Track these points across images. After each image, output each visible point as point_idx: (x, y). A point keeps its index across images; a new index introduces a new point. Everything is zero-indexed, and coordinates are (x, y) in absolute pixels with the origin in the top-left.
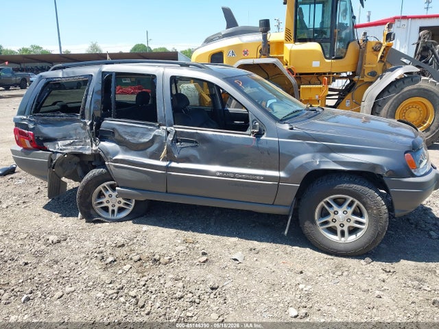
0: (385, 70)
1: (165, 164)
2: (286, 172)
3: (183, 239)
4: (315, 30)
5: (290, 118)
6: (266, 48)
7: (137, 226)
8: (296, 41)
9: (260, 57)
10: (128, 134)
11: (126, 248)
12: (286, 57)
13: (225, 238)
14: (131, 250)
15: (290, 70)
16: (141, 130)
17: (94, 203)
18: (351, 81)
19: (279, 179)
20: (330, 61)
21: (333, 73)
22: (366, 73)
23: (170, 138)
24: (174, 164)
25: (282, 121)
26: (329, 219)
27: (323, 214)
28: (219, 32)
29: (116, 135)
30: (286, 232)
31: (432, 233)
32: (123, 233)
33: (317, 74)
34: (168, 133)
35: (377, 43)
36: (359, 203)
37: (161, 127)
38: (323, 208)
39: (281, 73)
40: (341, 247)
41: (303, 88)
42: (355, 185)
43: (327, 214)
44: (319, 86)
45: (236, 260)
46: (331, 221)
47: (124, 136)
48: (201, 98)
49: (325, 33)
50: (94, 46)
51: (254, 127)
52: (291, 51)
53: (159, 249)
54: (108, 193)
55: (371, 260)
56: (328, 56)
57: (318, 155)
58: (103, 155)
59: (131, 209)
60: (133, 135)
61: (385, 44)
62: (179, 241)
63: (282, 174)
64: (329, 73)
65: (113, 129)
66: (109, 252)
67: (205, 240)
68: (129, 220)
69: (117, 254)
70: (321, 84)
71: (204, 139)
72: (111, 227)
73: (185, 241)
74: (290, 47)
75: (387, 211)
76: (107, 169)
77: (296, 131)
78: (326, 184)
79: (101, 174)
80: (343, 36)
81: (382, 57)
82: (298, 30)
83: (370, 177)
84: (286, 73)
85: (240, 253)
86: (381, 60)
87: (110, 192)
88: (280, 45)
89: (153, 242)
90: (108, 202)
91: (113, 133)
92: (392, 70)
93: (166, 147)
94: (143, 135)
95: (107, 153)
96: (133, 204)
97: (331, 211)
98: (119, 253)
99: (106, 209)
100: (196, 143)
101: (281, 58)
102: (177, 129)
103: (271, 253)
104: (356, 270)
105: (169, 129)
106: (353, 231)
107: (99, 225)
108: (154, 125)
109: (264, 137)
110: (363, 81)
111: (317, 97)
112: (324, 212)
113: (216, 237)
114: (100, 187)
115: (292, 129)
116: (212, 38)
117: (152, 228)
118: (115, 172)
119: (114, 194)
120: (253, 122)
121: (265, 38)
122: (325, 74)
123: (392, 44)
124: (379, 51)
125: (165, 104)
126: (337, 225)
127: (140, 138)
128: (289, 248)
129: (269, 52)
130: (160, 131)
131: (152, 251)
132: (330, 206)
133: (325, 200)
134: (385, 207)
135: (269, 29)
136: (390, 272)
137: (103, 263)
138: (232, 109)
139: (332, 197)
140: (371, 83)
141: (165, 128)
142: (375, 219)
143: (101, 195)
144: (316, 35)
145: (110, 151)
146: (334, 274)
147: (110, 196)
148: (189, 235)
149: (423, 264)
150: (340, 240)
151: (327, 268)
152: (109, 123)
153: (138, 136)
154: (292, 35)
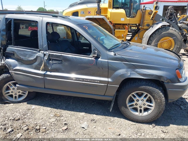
0: (153, 24)
1: (43, 72)
2: (112, 79)
3: (54, 114)
4: (122, 3)
5: (114, 48)
6: (99, 11)
7: (29, 105)
8: (113, 8)
9: (96, 15)
10: (22, 55)
11: (20, 121)
12: (109, 15)
13: (78, 113)
14: (23, 123)
15: (110, 22)
16: (30, 53)
17: (4, 93)
18: (138, 28)
19: (108, 82)
20: (129, 18)
21: (130, 24)
22: (145, 25)
23: (46, 58)
24: (48, 73)
25: (110, 50)
26: (134, 103)
27: (130, 101)
28: (76, 2)
29: (15, 55)
30: (111, 110)
31: (182, 107)
32: (21, 110)
33: (123, 24)
34: (45, 55)
35: (150, 11)
36: (150, 96)
37: (41, 52)
38: (131, 98)
39: (106, 23)
40: (140, 119)
41: (116, 31)
42: (149, 87)
43: (133, 101)
44: (124, 30)
45: (83, 128)
46: (135, 104)
47: (20, 56)
48: (67, 34)
49: (127, 5)
50: (19, 8)
51: (94, 53)
52: (111, 13)
53: (40, 121)
54: (12, 88)
55: (155, 125)
56: (128, 16)
57: (129, 70)
58: (8, 67)
59: (26, 95)
60: (25, 55)
61: (154, 11)
62: (52, 116)
63: (110, 80)
64: (128, 24)
65: (13, 52)
66: (10, 123)
67: (66, 114)
68: (25, 102)
69: (15, 125)
70: (124, 29)
71: (66, 59)
72: (14, 107)
73: (55, 116)
74: (111, 11)
75: (165, 100)
76: (11, 75)
77: (118, 56)
78: (133, 85)
79: (7, 77)
80: (135, 7)
81: (152, 17)
82: (114, 3)
83: (157, 82)
84: (109, 23)
85: (86, 122)
86: (152, 19)
87: (13, 87)
88: (106, 9)
89: (37, 116)
90: (12, 92)
91: (14, 54)
92: (157, 24)
93: (43, 63)
94: (31, 56)
95: (10, 65)
96: (27, 93)
97: (135, 100)
98: (16, 124)
99: (11, 96)
100: (61, 61)
101: (106, 16)
102: (50, 53)
103: (103, 122)
104: (148, 132)
105: (45, 53)
106: (146, 110)
107: (7, 105)
108: (37, 51)
109: (100, 59)
110: (143, 28)
111: (123, 35)
112: (131, 100)
113: (73, 112)
114: (7, 84)
115: (115, 55)
116: (73, 4)
117: (37, 107)
118: (15, 76)
119: (16, 88)
120: (94, 50)
121: (99, 6)
122: (126, 24)
123: (158, 11)
124: (151, 14)
125: (43, 38)
126: (138, 107)
127: (29, 57)
128: (112, 119)
129: (100, 13)
130: (40, 54)
131: (36, 123)
132: (135, 97)
133: (132, 94)
134: (164, 98)
135: (101, 2)
136: (165, 132)
137: (5, 133)
138: (82, 41)
139: (136, 92)
140: (147, 29)
141: (43, 52)
142: (158, 105)
143: (8, 89)
144: (123, 5)
145: (12, 64)
146: (137, 134)
147: (14, 89)
148: (58, 111)
149: (181, 127)
150: (139, 114)
151: (133, 131)
152: (11, 48)
153: (27, 56)
154: (112, 5)
